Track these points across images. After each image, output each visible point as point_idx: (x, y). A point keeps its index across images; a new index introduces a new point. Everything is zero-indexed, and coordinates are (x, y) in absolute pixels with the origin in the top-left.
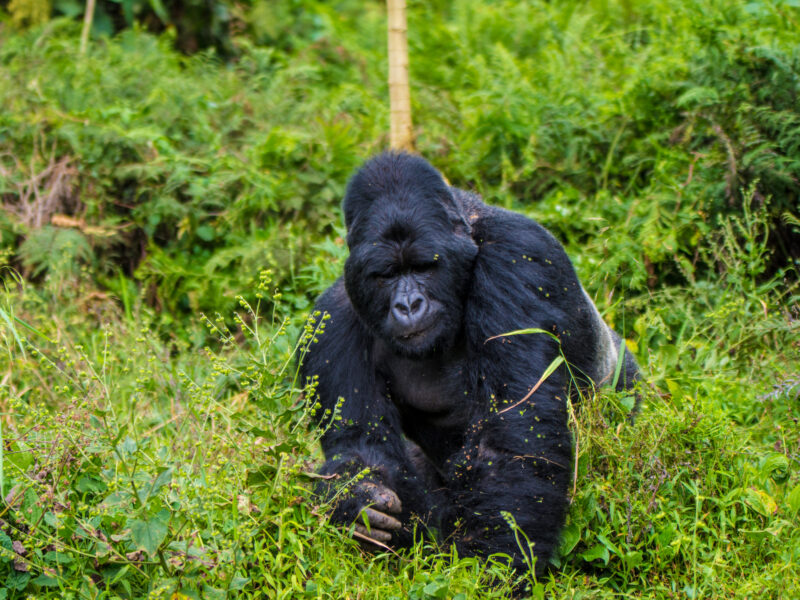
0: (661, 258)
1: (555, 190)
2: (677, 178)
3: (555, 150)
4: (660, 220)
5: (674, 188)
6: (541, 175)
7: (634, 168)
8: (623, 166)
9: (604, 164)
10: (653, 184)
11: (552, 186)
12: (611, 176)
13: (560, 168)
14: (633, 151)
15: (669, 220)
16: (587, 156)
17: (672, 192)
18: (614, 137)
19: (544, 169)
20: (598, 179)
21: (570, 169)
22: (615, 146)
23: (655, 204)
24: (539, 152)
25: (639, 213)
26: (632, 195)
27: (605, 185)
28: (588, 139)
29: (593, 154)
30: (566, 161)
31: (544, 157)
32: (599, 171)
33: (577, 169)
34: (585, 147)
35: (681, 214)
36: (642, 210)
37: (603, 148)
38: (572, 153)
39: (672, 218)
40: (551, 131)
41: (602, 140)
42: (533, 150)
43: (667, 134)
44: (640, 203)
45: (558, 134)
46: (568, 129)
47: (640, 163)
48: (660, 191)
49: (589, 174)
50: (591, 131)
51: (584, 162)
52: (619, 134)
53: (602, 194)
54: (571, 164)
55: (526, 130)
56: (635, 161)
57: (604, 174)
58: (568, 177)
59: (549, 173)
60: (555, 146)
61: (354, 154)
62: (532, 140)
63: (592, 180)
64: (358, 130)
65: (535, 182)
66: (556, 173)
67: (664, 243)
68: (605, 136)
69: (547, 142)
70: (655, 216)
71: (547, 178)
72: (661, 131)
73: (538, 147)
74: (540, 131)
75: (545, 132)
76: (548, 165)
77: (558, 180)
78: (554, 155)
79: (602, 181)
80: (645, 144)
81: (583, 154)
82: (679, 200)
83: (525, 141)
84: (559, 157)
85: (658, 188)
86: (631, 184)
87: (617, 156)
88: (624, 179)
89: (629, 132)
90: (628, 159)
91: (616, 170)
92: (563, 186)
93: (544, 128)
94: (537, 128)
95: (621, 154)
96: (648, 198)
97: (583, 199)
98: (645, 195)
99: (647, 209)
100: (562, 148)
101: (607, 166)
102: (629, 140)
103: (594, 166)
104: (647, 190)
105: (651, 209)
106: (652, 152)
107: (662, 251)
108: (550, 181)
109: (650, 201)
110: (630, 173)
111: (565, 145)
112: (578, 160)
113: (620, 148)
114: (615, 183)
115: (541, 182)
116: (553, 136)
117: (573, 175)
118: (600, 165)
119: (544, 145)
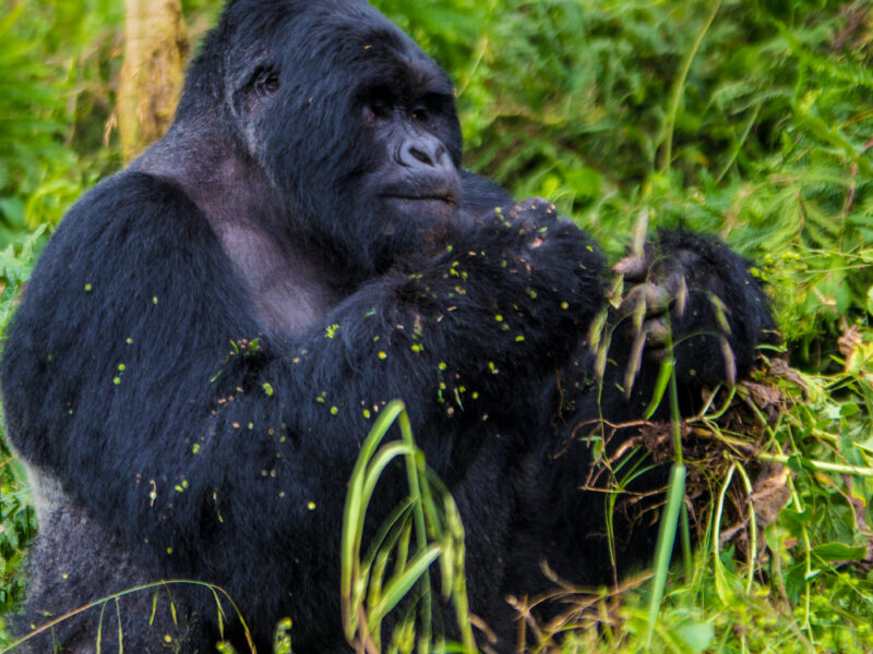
0: (808, 328)
1: (542, 172)
2: (846, 130)
3: (541, 73)
4: (805, 232)
5: (840, 152)
6: (505, 136)
7: (742, 116)
8: (713, 109)
9: (665, 109)
10: (787, 148)
11: (533, 164)
12: (681, 139)
13: (552, 118)
14: (737, 74)
15: (827, 234)
16: (621, 86)
17: (836, 162)
18: (689, 40)
19: (512, 121)
20: (649, 147)
21: (579, 120)
22: (693, 62)
23: (791, 194)
24: (501, 79)
25: (752, 216)
26: (735, 178)
27: (668, 159)
28: (625, 47)
29: (637, 84)
30: (568, 101)
31: (512, 89)
32: (653, 126)
33: (595, 121)
34: (615, 65)
35: (856, 219)
36: (759, 209)
37: (661, 68)
38: (583, 79)
39: (835, 229)
40: (533, 27)
41: (661, 49)
42: (485, 72)
43: (825, 30)
44: (756, 193)
45: (551, 34)
46: (572, 22)
47: (757, 101)
48: (807, 161)
49: (624, 132)
50: (630, 26)
51: (613, 104)
52: (701, 33)
53: (661, 181)
54: (582, 109)
55: (468, 23)
56: (744, 98)
57: (665, 135)
58: (575, 142)
59: (524, 133)
60: (541, 64)
61: (34, 78)
62: (483, 49)
63: (635, 147)
64: (43, 25)
65: (489, 155)
66: (543, 131)
67: (815, 289)
68: (669, 39)
69: (521, 55)
70: (792, 221)
71: (519, 143)
72: (811, 23)
73: (498, 65)
74: (504, 28)
75: (518, 29)
76: (524, 111)
77: (549, 150)
78: (540, 85)
79: (660, 151)
80: (768, 56)
81: (610, 83)
82: (853, 184)
83: (466, 52)
84: (551, 92)
85: (800, 154)
86: (734, 155)
87: (696, 88)
88: (715, 147)
89: (728, 29)
90: (726, 92)
91: (694, 124)
92: (562, 163)
93: (517, 18)
94: (495, 18)
95: (710, 83)
96: (773, 178)
97: (610, 193)
98: (765, 173)
99: (772, 206)
100: (559, 68)
101: (673, 112)
102: (728, 48)
103: (640, 113)
104: (774, 162)
105: (780, 206)
106: (784, 75)
107: (811, 309)
108: (528, 152)
109: (779, 187)
110: (731, 130)
111: (568, 61)
112: (600, 100)
113: (704, 68)
114: (693, 155)
115: (507, 153)
116: (536, 40)
117: (586, 136)
118: (657, 110)
119: (512, 60)
